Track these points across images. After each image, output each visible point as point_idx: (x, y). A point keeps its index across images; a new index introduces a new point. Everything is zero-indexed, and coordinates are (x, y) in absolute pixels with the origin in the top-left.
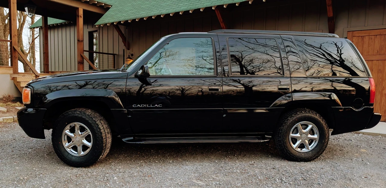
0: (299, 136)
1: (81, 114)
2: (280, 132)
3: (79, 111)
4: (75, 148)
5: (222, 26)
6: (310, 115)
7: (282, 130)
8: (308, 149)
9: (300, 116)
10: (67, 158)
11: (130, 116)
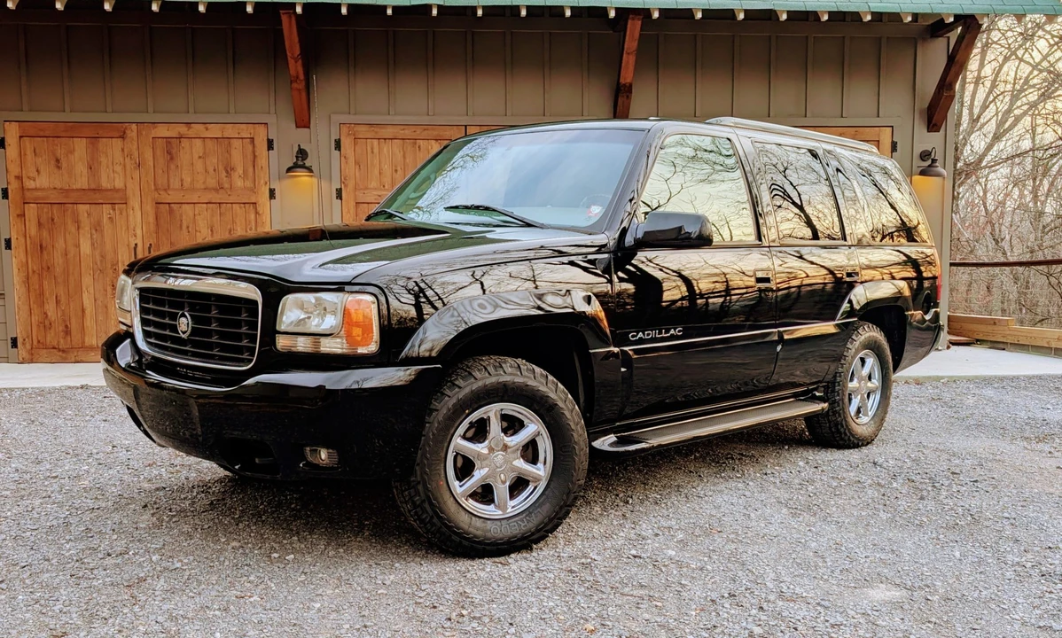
0: (858, 385)
1: (519, 373)
2: (838, 379)
3: (511, 367)
4: (485, 494)
5: (292, 72)
6: (871, 334)
7: (840, 376)
8: (866, 415)
9: (863, 337)
10: (471, 530)
11: (623, 370)
